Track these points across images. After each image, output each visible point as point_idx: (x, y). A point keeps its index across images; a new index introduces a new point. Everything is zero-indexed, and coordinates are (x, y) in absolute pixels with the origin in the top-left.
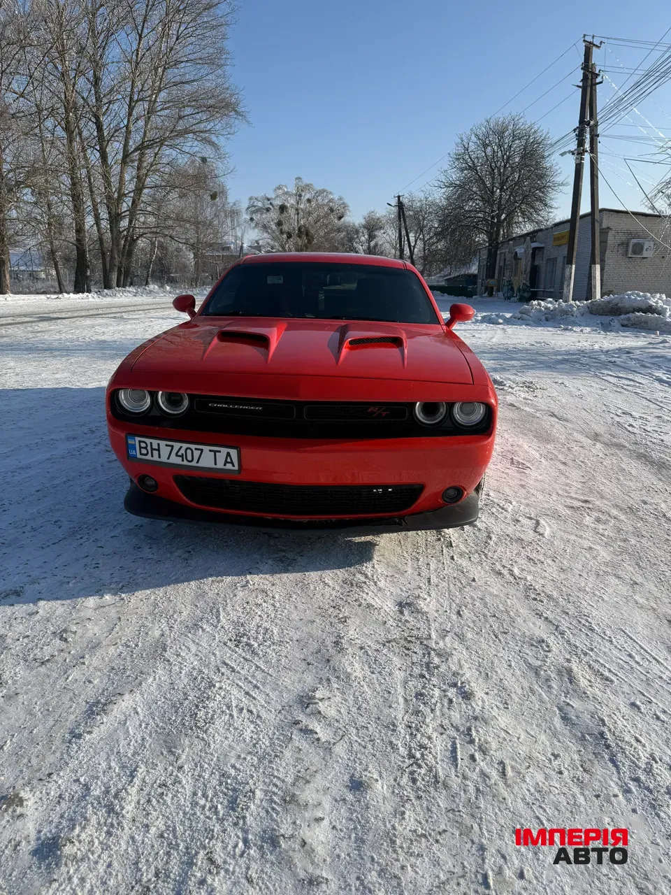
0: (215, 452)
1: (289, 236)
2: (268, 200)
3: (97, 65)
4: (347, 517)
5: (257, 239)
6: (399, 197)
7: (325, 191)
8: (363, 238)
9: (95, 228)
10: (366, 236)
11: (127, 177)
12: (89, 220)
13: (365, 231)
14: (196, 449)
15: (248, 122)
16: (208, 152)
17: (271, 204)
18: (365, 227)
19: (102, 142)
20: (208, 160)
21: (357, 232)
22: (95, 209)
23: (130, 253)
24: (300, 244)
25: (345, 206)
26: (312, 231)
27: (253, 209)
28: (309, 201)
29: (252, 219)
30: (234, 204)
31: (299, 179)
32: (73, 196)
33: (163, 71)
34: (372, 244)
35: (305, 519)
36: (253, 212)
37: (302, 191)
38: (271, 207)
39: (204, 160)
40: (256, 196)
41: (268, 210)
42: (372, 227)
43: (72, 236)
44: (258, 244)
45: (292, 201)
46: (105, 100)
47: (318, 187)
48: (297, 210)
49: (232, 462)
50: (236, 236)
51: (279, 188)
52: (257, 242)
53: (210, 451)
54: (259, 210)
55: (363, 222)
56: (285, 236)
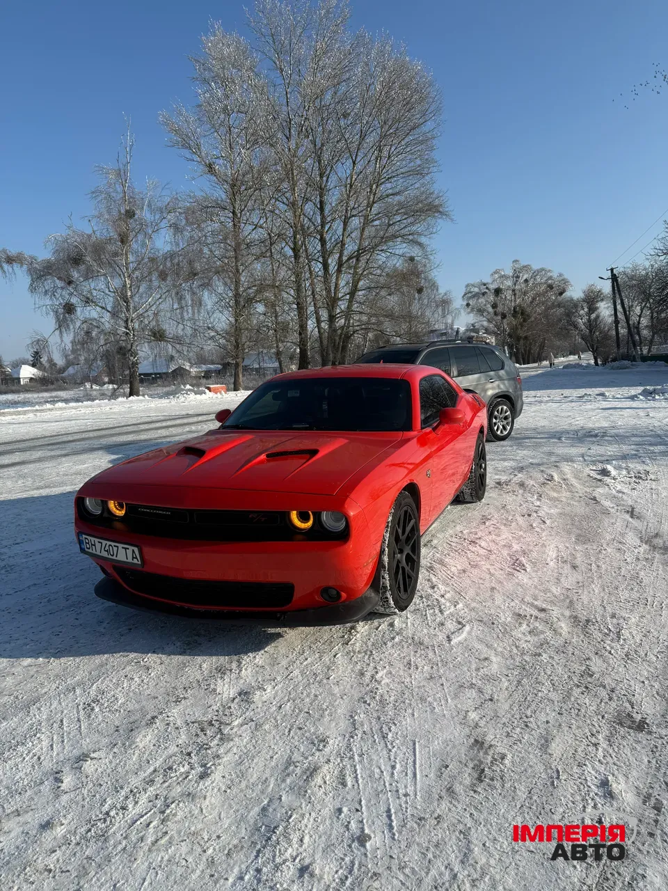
0: (126, 549)
1: (504, 316)
2: (485, 285)
3: (322, 190)
4: (238, 609)
5: (472, 322)
6: (612, 270)
7: (543, 270)
8: (582, 312)
9: (316, 329)
10: (586, 310)
11: (342, 283)
12: (311, 324)
13: (585, 305)
14: (115, 546)
15: (452, 220)
16: (415, 252)
17: (487, 288)
18: (584, 301)
19: (325, 254)
20: (416, 258)
21: (576, 306)
22: (317, 313)
23: (344, 348)
24: (514, 323)
25: (565, 282)
26: (529, 310)
27: (470, 295)
28: (526, 281)
29: (468, 305)
30: (446, 294)
31: (516, 261)
32: (298, 304)
33: (377, 187)
34: (593, 316)
35: (201, 608)
36: (470, 298)
37: (519, 272)
38: (487, 291)
39: (412, 259)
40: (472, 283)
41: (484, 294)
42: (591, 300)
43: (295, 337)
44: (474, 327)
45: (509, 283)
46: (329, 219)
47: (535, 267)
48: (514, 291)
49: (136, 558)
50: (446, 324)
51: (496, 272)
52: (473, 325)
53: (123, 548)
54: (476, 296)
55: (582, 295)
56: (499, 318)
